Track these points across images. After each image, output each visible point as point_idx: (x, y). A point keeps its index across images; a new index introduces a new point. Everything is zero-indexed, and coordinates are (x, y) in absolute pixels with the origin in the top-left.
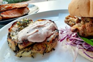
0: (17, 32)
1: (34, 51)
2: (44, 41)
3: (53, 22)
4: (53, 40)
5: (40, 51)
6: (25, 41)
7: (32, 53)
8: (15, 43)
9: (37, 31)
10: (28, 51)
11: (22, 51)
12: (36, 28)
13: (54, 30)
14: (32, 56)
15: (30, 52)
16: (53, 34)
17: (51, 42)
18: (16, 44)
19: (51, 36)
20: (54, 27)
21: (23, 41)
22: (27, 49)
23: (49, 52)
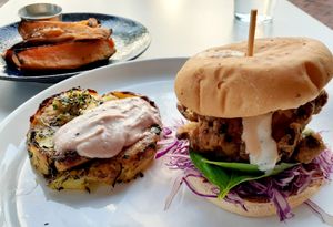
0: (54, 128)
1: (90, 178)
2: (116, 157)
3: (152, 104)
4: (140, 155)
5: (106, 179)
6: (71, 155)
7: (86, 182)
8: (48, 157)
9: (101, 132)
10: (77, 178)
11: (63, 177)
12: (98, 123)
13: (149, 128)
14: (88, 189)
15: (81, 180)
16: (141, 139)
17: (132, 159)
18: (51, 161)
19: (134, 143)
20: (149, 119)
21: (66, 154)
22: (74, 173)
23: (128, 181)
